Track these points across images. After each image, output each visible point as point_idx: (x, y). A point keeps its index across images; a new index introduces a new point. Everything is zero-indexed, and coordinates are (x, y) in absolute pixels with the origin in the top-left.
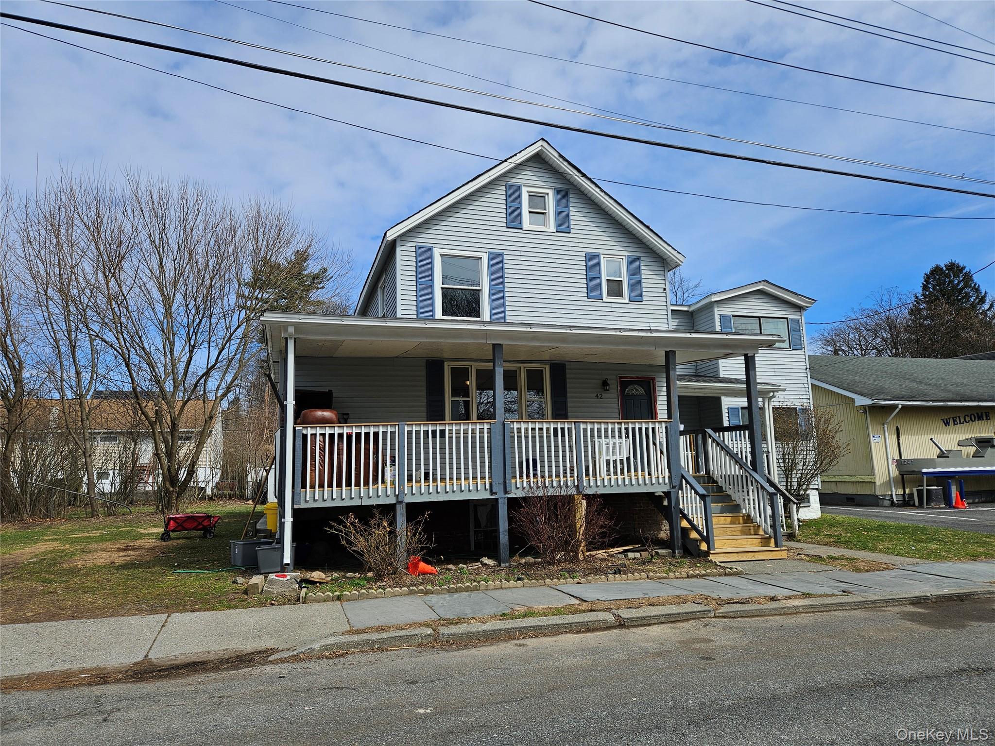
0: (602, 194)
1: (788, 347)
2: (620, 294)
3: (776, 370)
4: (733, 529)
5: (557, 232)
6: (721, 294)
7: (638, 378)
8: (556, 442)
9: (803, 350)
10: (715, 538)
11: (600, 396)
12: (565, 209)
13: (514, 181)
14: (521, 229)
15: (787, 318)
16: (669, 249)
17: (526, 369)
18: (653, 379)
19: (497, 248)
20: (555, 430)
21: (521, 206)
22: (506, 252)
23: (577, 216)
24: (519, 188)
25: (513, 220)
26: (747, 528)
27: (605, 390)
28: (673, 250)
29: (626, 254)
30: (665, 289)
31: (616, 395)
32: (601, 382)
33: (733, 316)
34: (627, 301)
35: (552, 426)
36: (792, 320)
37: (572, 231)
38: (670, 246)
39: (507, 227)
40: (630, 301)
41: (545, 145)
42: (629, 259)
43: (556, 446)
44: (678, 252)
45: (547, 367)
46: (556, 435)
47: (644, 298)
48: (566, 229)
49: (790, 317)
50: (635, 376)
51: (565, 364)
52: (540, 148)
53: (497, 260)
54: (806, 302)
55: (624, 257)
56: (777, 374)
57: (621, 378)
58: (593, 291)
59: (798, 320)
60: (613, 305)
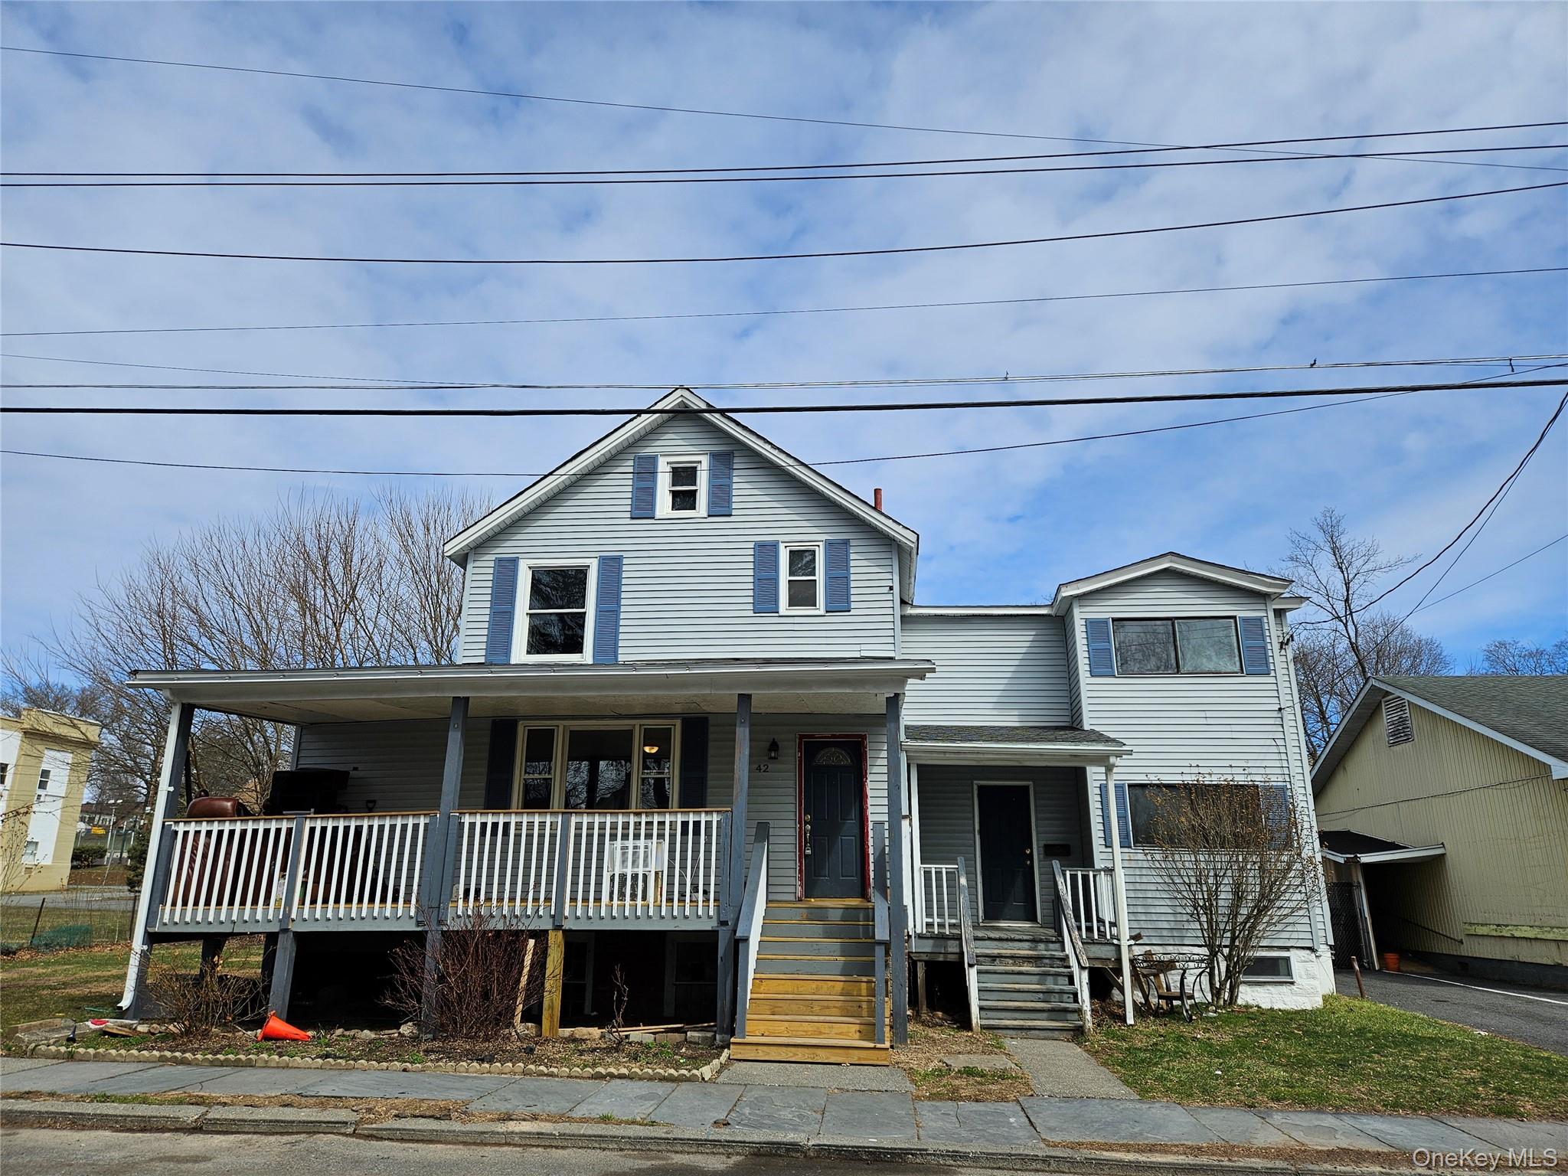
0: (776, 452)
1: (1237, 668)
2: (812, 602)
3: (1209, 714)
4: (825, 1004)
5: (709, 516)
6: (1080, 584)
7: (834, 736)
8: (684, 843)
9: (1273, 674)
10: (748, 1016)
11: (763, 768)
12: (725, 481)
13: (648, 451)
14: (653, 518)
15: (1234, 617)
16: (889, 523)
17: (643, 727)
18: (864, 737)
19: (611, 549)
20: (685, 824)
21: (656, 485)
22: (625, 555)
23: (744, 487)
24: (653, 460)
25: (643, 507)
26: (854, 1004)
27: (771, 758)
28: (894, 524)
29: (825, 537)
30: (891, 588)
31: (793, 766)
32: (767, 745)
33: (1114, 620)
34: (822, 612)
35: (680, 818)
36: (1245, 620)
37: (734, 512)
38: (891, 518)
39: (632, 518)
40: (827, 612)
41: (686, 394)
42: (829, 544)
43: (684, 851)
44: (904, 527)
45: (678, 723)
46: (685, 832)
47: (853, 605)
48: (724, 511)
49: (1239, 614)
50: (829, 734)
51: (707, 718)
52: (680, 400)
53: (612, 566)
54: (1270, 585)
55: (820, 544)
56: (1210, 721)
57: (801, 737)
58: (764, 601)
59: (1260, 619)
60: (797, 620)
